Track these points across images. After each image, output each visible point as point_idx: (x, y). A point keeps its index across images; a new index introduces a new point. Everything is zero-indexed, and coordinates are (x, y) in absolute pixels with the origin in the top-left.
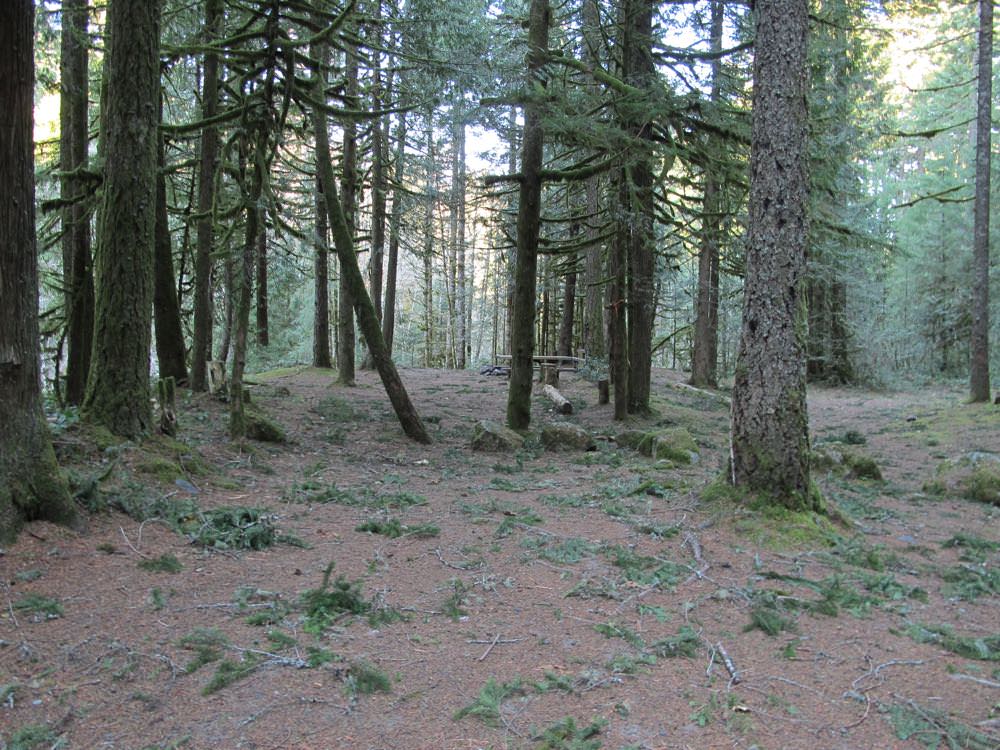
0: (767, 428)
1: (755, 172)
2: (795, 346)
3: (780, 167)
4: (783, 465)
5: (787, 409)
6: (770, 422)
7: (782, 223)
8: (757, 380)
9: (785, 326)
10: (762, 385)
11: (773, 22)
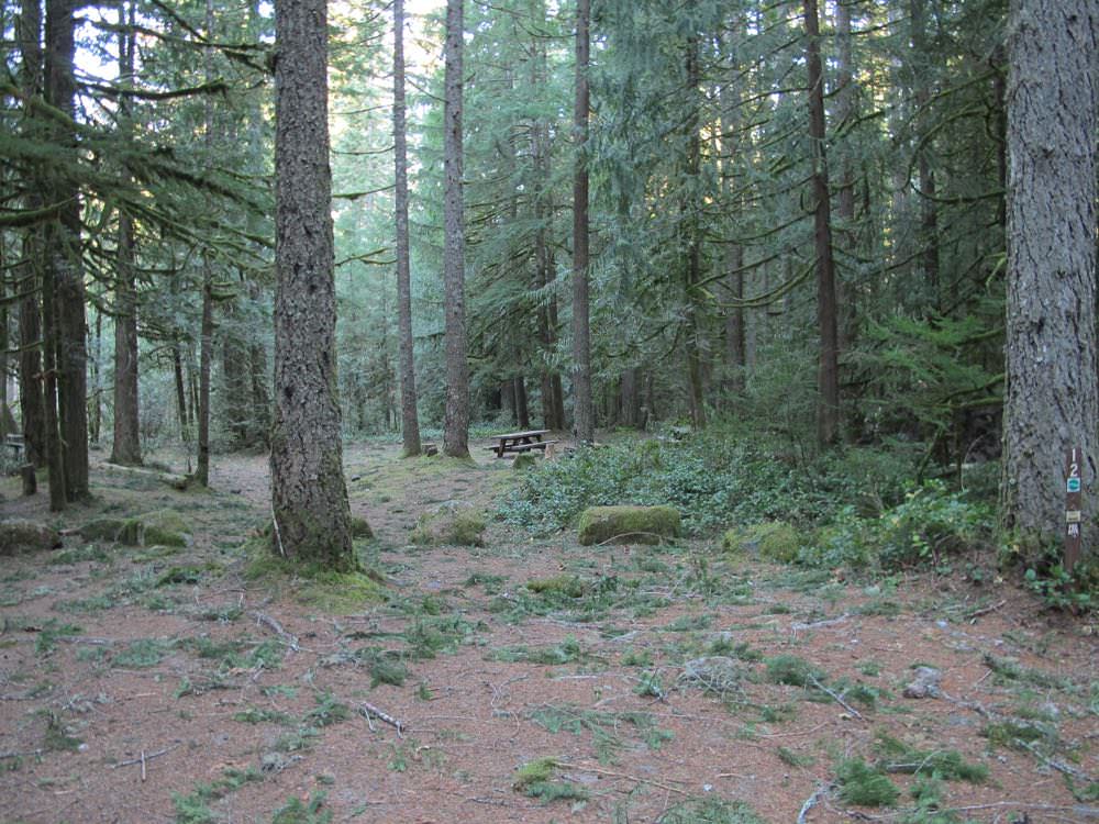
0: (311, 494)
1: (282, 237)
2: (332, 410)
3: (309, 233)
4: (329, 530)
5: (329, 474)
6: (314, 488)
7: (313, 289)
8: (297, 446)
9: (321, 391)
10: (303, 452)
11: (298, 88)
